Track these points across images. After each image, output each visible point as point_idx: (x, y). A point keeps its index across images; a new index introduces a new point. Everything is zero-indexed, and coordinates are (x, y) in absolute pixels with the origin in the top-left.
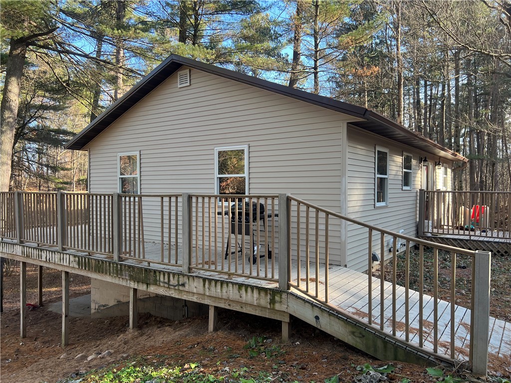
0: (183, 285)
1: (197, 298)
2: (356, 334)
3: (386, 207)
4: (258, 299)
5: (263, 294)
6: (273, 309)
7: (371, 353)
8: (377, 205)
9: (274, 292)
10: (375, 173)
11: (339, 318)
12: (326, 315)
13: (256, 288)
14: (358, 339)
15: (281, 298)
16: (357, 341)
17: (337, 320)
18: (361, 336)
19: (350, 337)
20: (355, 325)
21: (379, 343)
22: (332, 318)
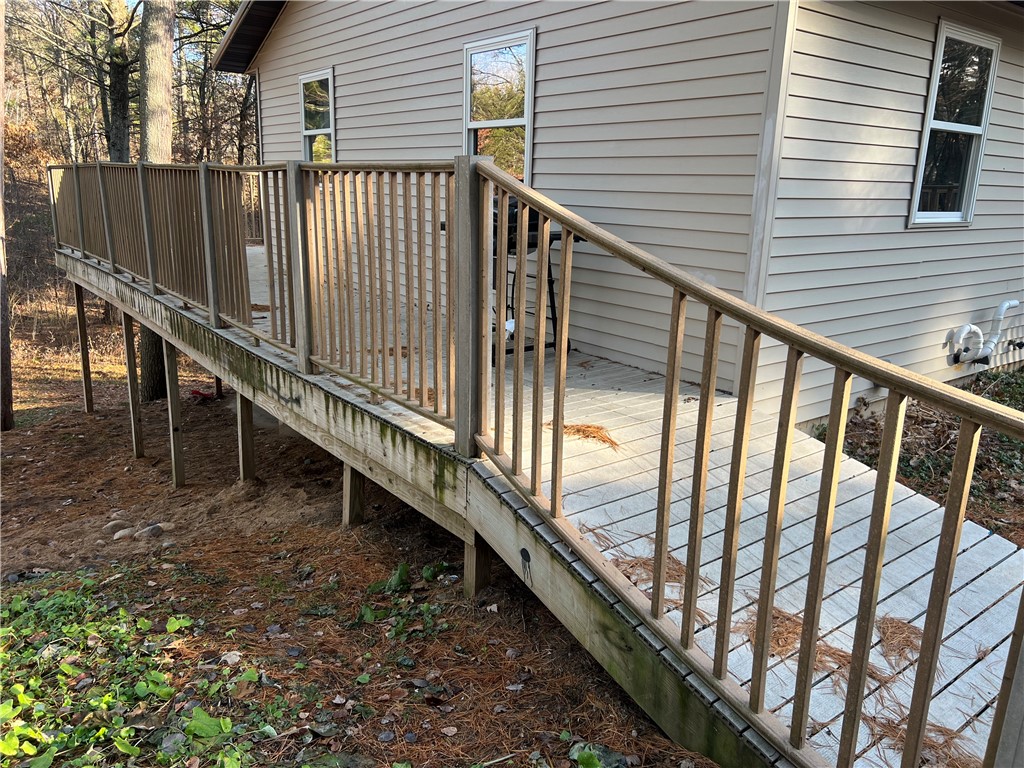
0: (298, 401)
1: (321, 438)
2: (612, 635)
3: (962, 227)
4: (414, 469)
5: (422, 457)
6: (441, 501)
7: (644, 703)
8: (917, 221)
9: (441, 457)
10: (924, 115)
11: (573, 573)
12: (545, 554)
13: (411, 440)
14: (615, 653)
15: (455, 477)
16: (612, 657)
17: (570, 576)
18: (623, 644)
19: (597, 638)
20: (612, 606)
21: (669, 685)
22: (558, 567)
